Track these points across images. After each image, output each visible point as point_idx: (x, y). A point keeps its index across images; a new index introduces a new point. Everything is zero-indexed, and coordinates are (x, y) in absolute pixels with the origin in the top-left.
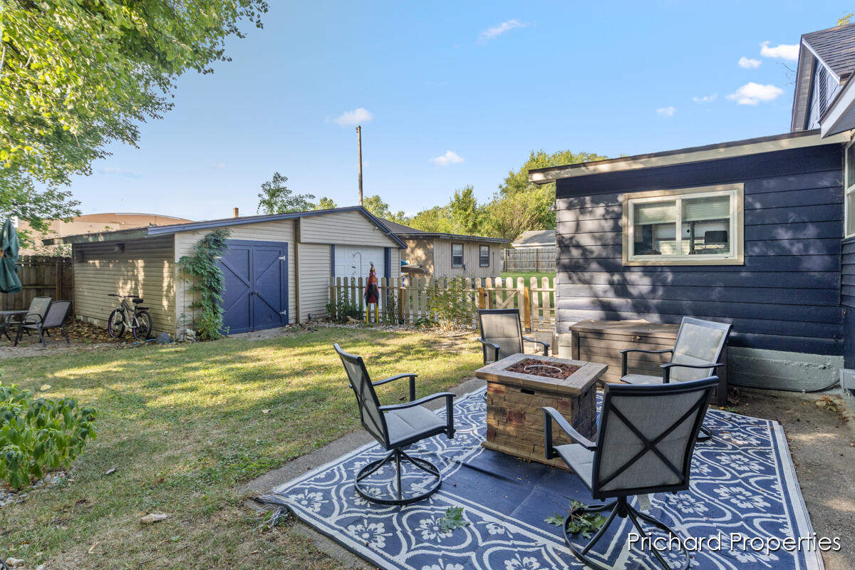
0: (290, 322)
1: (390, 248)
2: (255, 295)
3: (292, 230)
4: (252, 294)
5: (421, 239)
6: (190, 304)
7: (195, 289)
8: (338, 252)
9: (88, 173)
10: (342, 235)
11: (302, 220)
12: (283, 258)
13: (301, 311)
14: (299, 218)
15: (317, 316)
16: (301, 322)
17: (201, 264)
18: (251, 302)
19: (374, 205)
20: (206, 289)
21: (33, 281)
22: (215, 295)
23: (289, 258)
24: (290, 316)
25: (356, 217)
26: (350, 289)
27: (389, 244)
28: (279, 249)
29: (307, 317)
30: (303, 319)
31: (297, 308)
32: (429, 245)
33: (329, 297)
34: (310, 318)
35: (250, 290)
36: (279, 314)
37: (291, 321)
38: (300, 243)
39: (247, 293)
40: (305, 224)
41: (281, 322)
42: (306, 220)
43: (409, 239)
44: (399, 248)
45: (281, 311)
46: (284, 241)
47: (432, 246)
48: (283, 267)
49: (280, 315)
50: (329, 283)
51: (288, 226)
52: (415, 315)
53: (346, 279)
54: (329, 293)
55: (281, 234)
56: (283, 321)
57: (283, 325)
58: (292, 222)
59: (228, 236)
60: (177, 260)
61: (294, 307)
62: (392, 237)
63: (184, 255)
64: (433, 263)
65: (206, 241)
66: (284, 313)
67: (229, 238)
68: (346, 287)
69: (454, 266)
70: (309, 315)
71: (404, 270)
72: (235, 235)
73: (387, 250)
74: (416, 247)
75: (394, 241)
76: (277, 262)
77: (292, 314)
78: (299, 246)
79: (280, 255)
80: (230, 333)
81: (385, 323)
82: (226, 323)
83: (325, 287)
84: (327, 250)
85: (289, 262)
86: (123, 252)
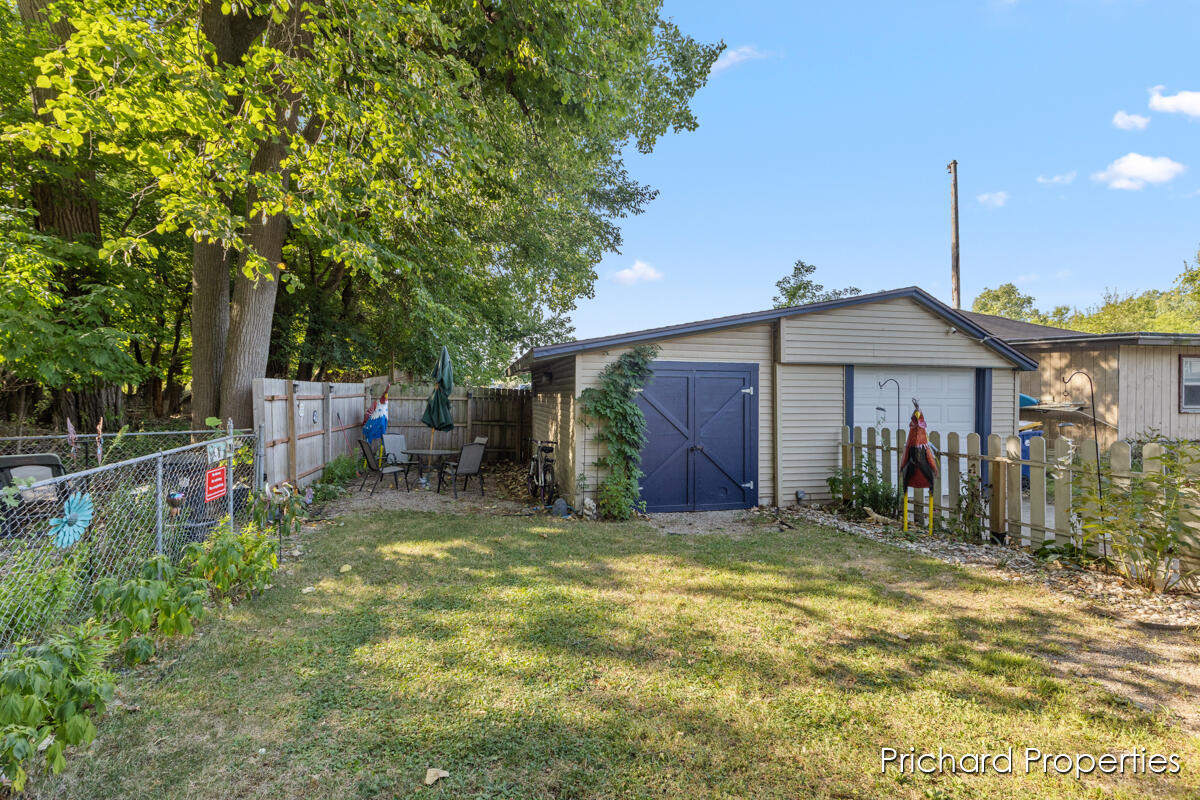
0: (760, 502)
1: (991, 369)
2: (698, 454)
3: (767, 342)
4: (692, 450)
5: (1082, 349)
6: (596, 461)
7: (601, 439)
8: (861, 380)
9: (591, 295)
10: (871, 347)
11: (784, 324)
12: (750, 391)
13: (780, 485)
14: (779, 319)
15: (813, 497)
16: (781, 504)
17: (608, 401)
18: (691, 463)
19: (1004, 300)
20: (614, 439)
21: (497, 417)
22: (628, 449)
23: (761, 390)
24: (760, 491)
25: (905, 311)
26: (879, 452)
27: (986, 360)
28: (741, 375)
29: (793, 497)
30: (785, 498)
31: (774, 478)
32: (1106, 360)
33: (840, 463)
34: (798, 500)
35: (689, 444)
36: (740, 487)
37: (764, 501)
38: (780, 363)
39: (685, 447)
40: (791, 331)
41: (744, 501)
42: (792, 323)
43: (1050, 350)
44: (1014, 370)
45: (745, 482)
46: (753, 362)
47: (1114, 364)
48: (749, 405)
49: (742, 489)
50: (840, 437)
51: (760, 335)
52: (1037, 528)
53: (871, 432)
54: (840, 456)
55: (749, 350)
56: (749, 499)
57: (748, 507)
58: (767, 328)
59: (655, 356)
60: (578, 394)
61: (769, 477)
62: (994, 346)
63: (588, 387)
64: (1116, 401)
65: (618, 366)
66: (750, 485)
67: (655, 360)
68: (872, 447)
69: (1186, 408)
70: (797, 494)
71: (1027, 413)
72: (666, 354)
73: (981, 375)
74: (1069, 366)
75: (1001, 355)
76: (738, 399)
77: (764, 488)
78: (779, 369)
79: (744, 386)
80: (649, 510)
81: (952, 534)
82: (644, 495)
83: (832, 444)
84: (838, 377)
85: (761, 397)
86: (551, 384)
